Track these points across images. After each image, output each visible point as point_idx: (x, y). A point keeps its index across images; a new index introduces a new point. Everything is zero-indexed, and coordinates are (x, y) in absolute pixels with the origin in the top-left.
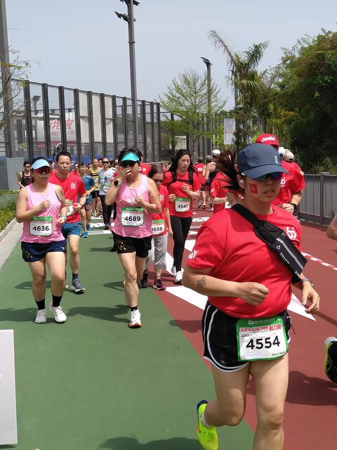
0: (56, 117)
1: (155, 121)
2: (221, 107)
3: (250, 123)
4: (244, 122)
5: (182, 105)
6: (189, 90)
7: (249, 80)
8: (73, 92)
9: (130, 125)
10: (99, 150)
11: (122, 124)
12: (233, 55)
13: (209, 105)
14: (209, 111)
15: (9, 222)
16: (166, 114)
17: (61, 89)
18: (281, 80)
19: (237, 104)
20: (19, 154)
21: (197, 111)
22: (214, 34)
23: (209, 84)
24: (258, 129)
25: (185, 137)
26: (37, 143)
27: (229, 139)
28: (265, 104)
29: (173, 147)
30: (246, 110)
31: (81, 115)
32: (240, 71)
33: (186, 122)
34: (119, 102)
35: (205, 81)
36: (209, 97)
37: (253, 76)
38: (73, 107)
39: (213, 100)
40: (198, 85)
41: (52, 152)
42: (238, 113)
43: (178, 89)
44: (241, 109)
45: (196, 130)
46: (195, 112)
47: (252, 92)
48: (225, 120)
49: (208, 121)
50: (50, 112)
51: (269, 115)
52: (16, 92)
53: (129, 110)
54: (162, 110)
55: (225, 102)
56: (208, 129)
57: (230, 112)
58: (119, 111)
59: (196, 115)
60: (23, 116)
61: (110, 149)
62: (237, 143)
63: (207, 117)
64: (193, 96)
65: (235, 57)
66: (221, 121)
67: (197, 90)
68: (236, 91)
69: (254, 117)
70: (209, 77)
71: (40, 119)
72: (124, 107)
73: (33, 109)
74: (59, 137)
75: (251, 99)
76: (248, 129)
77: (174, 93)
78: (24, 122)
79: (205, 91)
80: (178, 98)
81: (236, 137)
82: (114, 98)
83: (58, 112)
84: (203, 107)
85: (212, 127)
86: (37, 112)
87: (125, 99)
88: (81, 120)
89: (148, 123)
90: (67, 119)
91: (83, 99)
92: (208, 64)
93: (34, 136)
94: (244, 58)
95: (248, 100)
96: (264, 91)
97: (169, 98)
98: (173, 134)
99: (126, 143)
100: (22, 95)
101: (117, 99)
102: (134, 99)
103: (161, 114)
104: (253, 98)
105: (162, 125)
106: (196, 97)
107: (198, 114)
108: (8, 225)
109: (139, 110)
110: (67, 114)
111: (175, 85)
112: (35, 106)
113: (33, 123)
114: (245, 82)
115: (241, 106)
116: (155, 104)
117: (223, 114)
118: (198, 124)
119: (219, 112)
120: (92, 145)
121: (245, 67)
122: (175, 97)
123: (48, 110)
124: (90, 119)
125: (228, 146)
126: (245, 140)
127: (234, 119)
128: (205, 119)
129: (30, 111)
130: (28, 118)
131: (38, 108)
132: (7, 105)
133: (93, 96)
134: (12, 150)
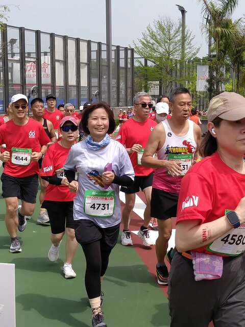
0: (32, 60)
1: (129, 66)
2: (194, 54)
3: (223, 70)
4: (217, 70)
5: (156, 51)
6: (163, 36)
7: (223, 27)
8: (49, 36)
9: (104, 70)
10: (73, 94)
11: (97, 68)
12: (208, 3)
13: (183, 52)
14: (183, 57)
16: (140, 60)
17: (38, 33)
19: (211, 51)
21: (171, 57)
23: (183, 32)
24: (231, 77)
25: (158, 82)
26: (13, 85)
27: (201, 85)
28: (239, 52)
30: (220, 58)
31: (57, 57)
32: (215, 19)
33: (159, 68)
34: (94, 47)
35: (179, 28)
36: (183, 44)
37: (227, 25)
38: (49, 50)
39: (187, 47)
40: (172, 32)
42: (211, 61)
43: (153, 36)
44: (214, 56)
45: (169, 76)
46: (168, 58)
47: (226, 39)
48: (199, 67)
49: (181, 68)
50: (26, 55)
54: (136, 55)
55: (199, 49)
56: (181, 76)
57: (204, 59)
59: (169, 62)
61: (84, 93)
62: (210, 90)
63: (181, 64)
65: (210, 6)
66: (195, 68)
67: (171, 36)
68: (210, 39)
69: (227, 65)
70: (183, 24)
71: (16, 61)
72: (99, 52)
73: (9, 52)
74: (34, 80)
75: (225, 48)
76: (221, 76)
77: (149, 39)
79: (179, 38)
80: (152, 44)
81: (209, 83)
82: (89, 42)
83: (34, 55)
84: (177, 53)
85: (185, 74)
86: (13, 55)
87: (99, 44)
88: (57, 64)
89: (122, 68)
90: (42, 62)
91: (59, 43)
92: (183, 11)
93: (10, 78)
94: (219, 6)
95: (222, 48)
96: (237, 39)
97: (143, 43)
98: (146, 79)
99: (99, 87)
101: (92, 44)
102: (108, 44)
103: (135, 60)
104: (227, 46)
105: (135, 70)
106: (170, 44)
107: (171, 60)
109: (113, 55)
110: (42, 58)
111: (149, 31)
112: (12, 49)
113: (10, 65)
114: (219, 29)
115: (214, 53)
116: (129, 49)
117: (196, 61)
118: (171, 70)
119: (192, 59)
120: (66, 89)
121: (220, 15)
122: (150, 43)
123: (25, 53)
124: (65, 63)
125: (200, 93)
126: (217, 87)
127: (207, 67)
128: (178, 66)
129: (7, 54)
130: (5, 60)
133: (68, 40)
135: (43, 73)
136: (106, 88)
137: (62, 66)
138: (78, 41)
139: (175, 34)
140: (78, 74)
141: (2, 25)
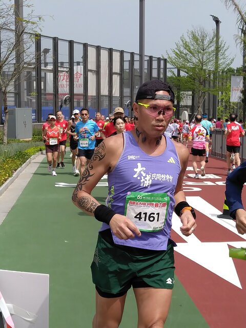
0: (65, 70)
1: (162, 76)
2: (228, 65)
5: (189, 62)
6: (197, 47)
8: (82, 46)
9: (137, 80)
10: (105, 103)
11: (127, 78)
12: (243, 14)
13: (217, 62)
14: (217, 68)
15: (16, 170)
16: (173, 70)
17: (71, 43)
20: (28, 104)
21: (204, 68)
23: (217, 42)
25: (190, 93)
26: (46, 94)
27: (236, 96)
29: (178, 102)
31: (90, 67)
33: (192, 78)
34: (127, 57)
35: (213, 39)
36: (217, 55)
39: (220, 57)
40: (206, 43)
41: (60, 104)
43: (186, 46)
45: (202, 87)
46: (202, 69)
48: (233, 78)
49: (215, 78)
50: (59, 65)
52: (28, 45)
54: (169, 66)
55: (233, 60)
56: (214, 86)
57: (238, 70)
59: (203, 72)
60: (34, 68)
61: (116, 102)
62: (244, 101)
63: (214, 74)
64: (200, 52)
65: (245, 16)
66: (228, 79)
67: (205, 47)
70: (217, 35)
71: (50, 71)
72: (132, 62)
73: (43, 62)
74: (67, 90)
77: (182, 49)
78: (34, 73)
79: (213, 48)
80: (186, 55)
81: (243, 95)
82: (122, 53)
83: (67, 65)
84: (211, 63)
85: (218, 84)
86: (46, 64)
87: (132, 54)
88: (90, 74)
89: (155, 78)
90: (75, 72)
91: (92, 53)
92: (217, 22)
93: (42, 87)
97: (176, 54)
98: (179, 90)
101: (125, 54)
102: (141, 55)
103: (168, 70)
105: (168, 80)
106: (203, 54)
107: (205, 70)
108: (15, 174)
109: (146, 65)
110: (75, 68)
111: (183, 41)
112: (45, 59)
113: (43, 74)
116: (162, 59)
117: (230, 71)
118: (204, 81)
119: (225, 70)
120: (98, 99)
122: (183, 53)
123: (58, 63)
124: (98, 72)
125: (234, 104)
127: (242, 78)
128: (212, 76)
129: (40, 63)
130: (38, 70)
131: (48, 61)
132: (19, 57)
133: (101, 50)
134: (22, 100)
135: (75, 83)
137: (95, 76)
138: (111, 51)
139: (209, 44)
140: (110, 84)
141: (36, 35)
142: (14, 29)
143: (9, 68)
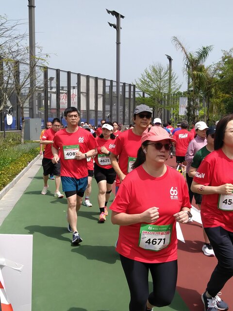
0: (65, 92)
1: (132, 97)
2: (178, 89)
3: (198, 101)
4: (193, 101)
5: (151, 87)
6: (156, 77)
7: (198, 71)
8: (77, 75)
9: (115, 99)
10: (93, 116)
11: (109, 98)
12: (187, 54)
13: (170, 87)
14: (170, 90)
15: (30, 162)
16: (139, 92)
17: (69, 73)
18: (220, 72)
19: (189, 87)
20: (39, 116)
21: (161, 91)
22: (175, 39)
23: (170, 73)
24: (203, 106)
26: (51, 109)
27: (182, 111)
28: (209, 88)
30: (195, 92)
31: (82, 91)
32: (193, 65)
33: (153, 99)
34: (108, 83)
35: (167, 71)
36: (170, 82)
37: (201, 69)
38: (76, 85)
39: (172, 84)
40: (162, 74)
42: (190, 94)
43: (149, 76)
44: (192, 91)
45: (160, 105)
46: (159, 92)
47: (200, 79)
48: (180, 98)
49: (169, 99)
50: (61, 88)
51: (211, 96)
52: (39, 74)
53: (114, 89)
54: (137, 90)
55: (181, 86)
56: (168, 104)
57: (184, 93)
58: (107, 89)
59: (160, 94)
60: (42, 91)
61: (100, 115)
62: (188, 114)
63: (168, 96)
64: (158, 81)
65: (189, 56)
66: (178, 99)
67: (162, 77)
68: (189, 79)
69: (201, 97)
70: (170, 68)
71: (54, 93)
72: (111, 87)
73: (49, 86)
74: (66, 106)
75: (199, 85)
76: (196, 105)
77: (146, 78)
78: (43, 94)
79: (167, 78)
80: (148, 82)
81: (188, 110)
82: (104, 80)
83: (66, 89)
84: (165, 88)
85: (171, 103)
86: (51, 88)
87: (111, 81)
88: (81, 95)
89: (127, 98)
90: (71, 94)
91: (83, 80)
92: (170, 59)
93: (49, 104)
94: (195, 56)
95: (197, 85)
96: (208, 79)
97: (142, 81)
99: (111, 111)
100: (42, 77)
101: (106, 81)
102: (118, 82)
103: (136, 93)
104: (201, 84)
105: (136, 100)
106: (161, 82)
107: (162, 93)
108: (29, 164)
109: (121, 89)
110: (72, 90)
111: (146, 73)
112: (51, 84)
113: (49, 95)
114: (196, 72)
115: (192, 89)
116: (132, 85)
117: (179, 94)
118: (161, 100)
119: (176, 93)
120: (88, 112)
121: (196, 62)
122: (146, 81)
124: (87, 94)
125: (181, 116)
126: (194, 112)
127: (187, 98)
128: (166, 97)
129: (47, 87)
130: (46, 92)
131: (52, 86)
132: (32, 83)
133: (90, 79)
134: (34, 113)
136: (115, 112)
139: (164, 75)
140: (96, 102)
141: (44, 68)
142: (29, 63)
143: (25, 91)
